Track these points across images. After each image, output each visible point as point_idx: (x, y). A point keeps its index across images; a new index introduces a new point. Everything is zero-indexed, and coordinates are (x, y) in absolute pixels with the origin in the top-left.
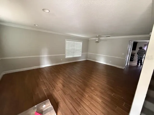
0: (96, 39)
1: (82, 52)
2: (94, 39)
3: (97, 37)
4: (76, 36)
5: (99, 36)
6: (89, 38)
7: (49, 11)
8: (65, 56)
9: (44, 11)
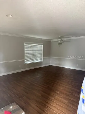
0: (59, 41)
1: (43, 57)
2: (56, 40)
3: (59, 38)
4: (37, 38)
5: (62, 37)
6: (50, 40)
7: (12, 16)
8: (23, 62)
9: (7, 16)
